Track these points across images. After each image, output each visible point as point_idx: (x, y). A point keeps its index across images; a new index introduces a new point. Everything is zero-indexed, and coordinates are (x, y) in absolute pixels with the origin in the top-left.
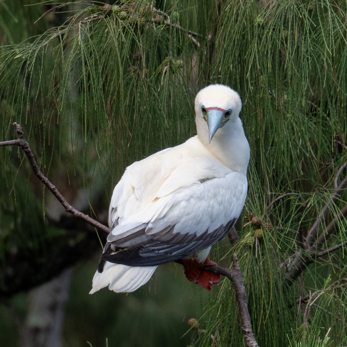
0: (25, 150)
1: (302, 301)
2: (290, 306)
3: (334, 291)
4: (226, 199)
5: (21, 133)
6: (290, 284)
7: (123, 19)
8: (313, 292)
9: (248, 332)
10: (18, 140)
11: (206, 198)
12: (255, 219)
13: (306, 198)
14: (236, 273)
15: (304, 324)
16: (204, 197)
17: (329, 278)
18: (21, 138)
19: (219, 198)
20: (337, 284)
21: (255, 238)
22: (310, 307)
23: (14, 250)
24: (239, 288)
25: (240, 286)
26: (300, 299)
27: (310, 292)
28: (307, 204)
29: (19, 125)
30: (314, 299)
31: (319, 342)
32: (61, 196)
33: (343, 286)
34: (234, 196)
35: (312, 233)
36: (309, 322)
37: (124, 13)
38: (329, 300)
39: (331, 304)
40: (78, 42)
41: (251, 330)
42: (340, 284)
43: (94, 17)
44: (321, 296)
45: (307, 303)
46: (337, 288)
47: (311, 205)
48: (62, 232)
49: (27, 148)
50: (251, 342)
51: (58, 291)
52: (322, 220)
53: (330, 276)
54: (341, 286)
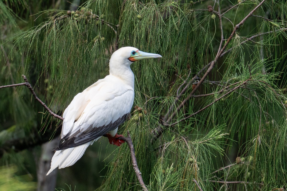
0: (29, 87)
1: (161, 147)
3: (176, 142)
4: (120, 106)
5: (26, 80)
6: (156, 140)
7: (77, 17)
8: (166, 143)
9: (135, 166)
10: (25, 83)
11: (108, 108)
12: (139, 109)
13: (163, 99)
14: (129, 139)
15: (162, 157)
16: (107, 108)
17: (174, 137)
18: (26, 82)
19: (116, 106)
20: (177, 139)
21: (139, 117)
22: (164, 150)
24: (131, 146)
25: (131, 145)
28: (164, 102)
29: (25, 76)
30: (167, 146)
31: (168, 169)
32: (47, 108)
33: (180, 140)
34: (125, 103)
35: (166, 117)
36: (164, 157)
37: (77, 15)
38: (174, 147)
40: (53, 29)
41: (136, 165)
42: (179, 139)
43: (63, 17)
44: (170, 144)
45: (163, 148)
46: (178, 141)
47: (165, 102)
50: (137, 171)
53: (174, 135)
54: (179, 140)
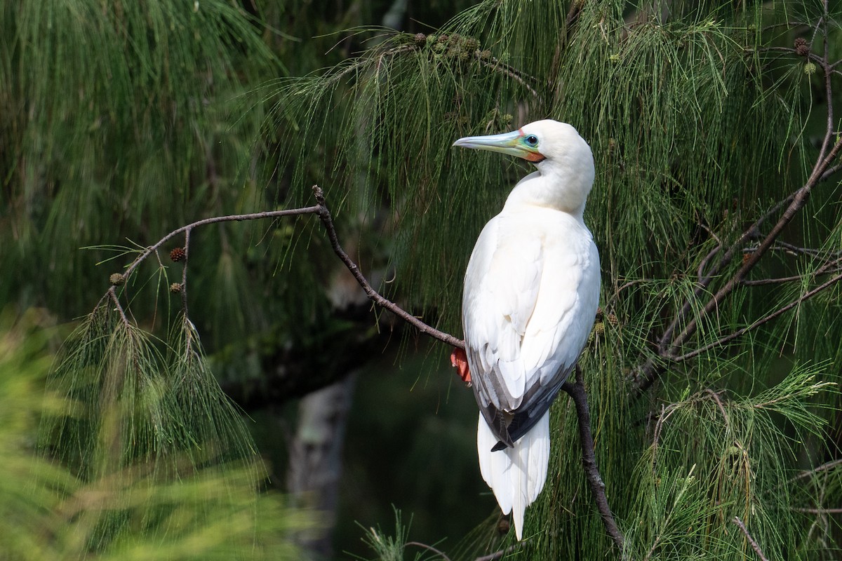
1: (653, 418)
2: (637, 424)
3: (692, 405)
5: (322, 199)
6: (639, 396)
7: (440, 52)
8: (666, 405)
9: (591, 463)
10: (318, 207)
13: (662, 286)
14: (579, 389)
15: (653, 445)
17: (687, 389)
18: (320, 205)
20: (697, 396)
21: (595, 333)
22: (661, 425)
23: (288, 345)
24: (583, 407)
26: (650, 415)
27: (663, 405)
28: (663, 293)
30: (668, 413)
32: (362, 278)
33: (704, 400)
35: (667, 336)
37: (440, 46)
38: (686, 416)
39: (689, 421)
40: (374, 80)
42: (701, 397)
43: (402, 48)
44: (677, 410)
45: (658, 419)
46: (697, 402)
47: (668, 295)
48: (349, 325)
49: (328, 217)
50: (593, 477)
51: (338, 398)
52: (681, 319)
53: (689, 386)
54: (702, 399)
